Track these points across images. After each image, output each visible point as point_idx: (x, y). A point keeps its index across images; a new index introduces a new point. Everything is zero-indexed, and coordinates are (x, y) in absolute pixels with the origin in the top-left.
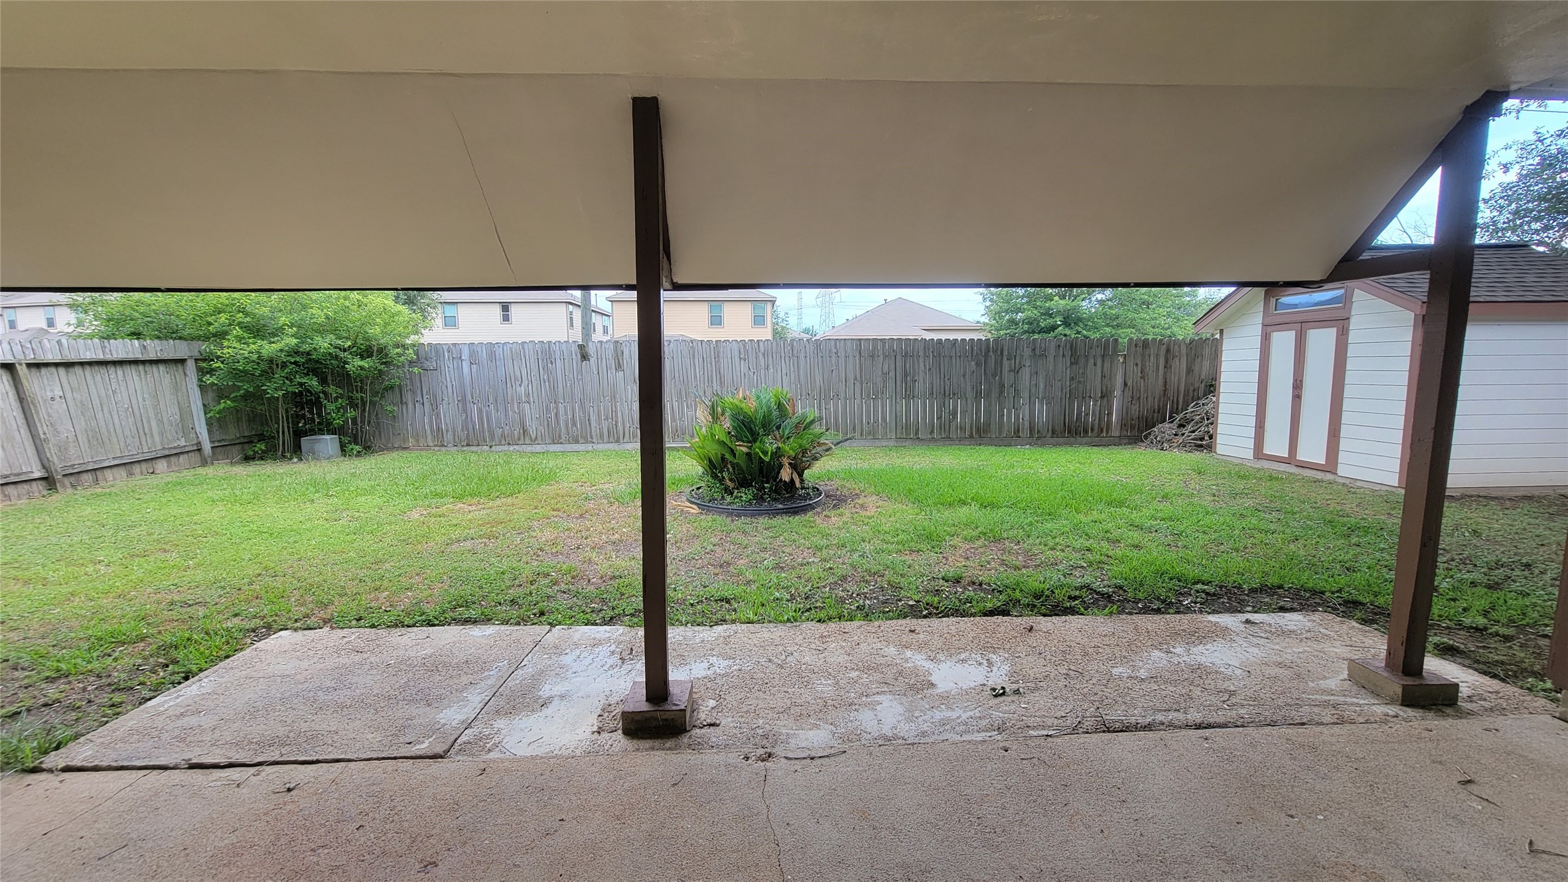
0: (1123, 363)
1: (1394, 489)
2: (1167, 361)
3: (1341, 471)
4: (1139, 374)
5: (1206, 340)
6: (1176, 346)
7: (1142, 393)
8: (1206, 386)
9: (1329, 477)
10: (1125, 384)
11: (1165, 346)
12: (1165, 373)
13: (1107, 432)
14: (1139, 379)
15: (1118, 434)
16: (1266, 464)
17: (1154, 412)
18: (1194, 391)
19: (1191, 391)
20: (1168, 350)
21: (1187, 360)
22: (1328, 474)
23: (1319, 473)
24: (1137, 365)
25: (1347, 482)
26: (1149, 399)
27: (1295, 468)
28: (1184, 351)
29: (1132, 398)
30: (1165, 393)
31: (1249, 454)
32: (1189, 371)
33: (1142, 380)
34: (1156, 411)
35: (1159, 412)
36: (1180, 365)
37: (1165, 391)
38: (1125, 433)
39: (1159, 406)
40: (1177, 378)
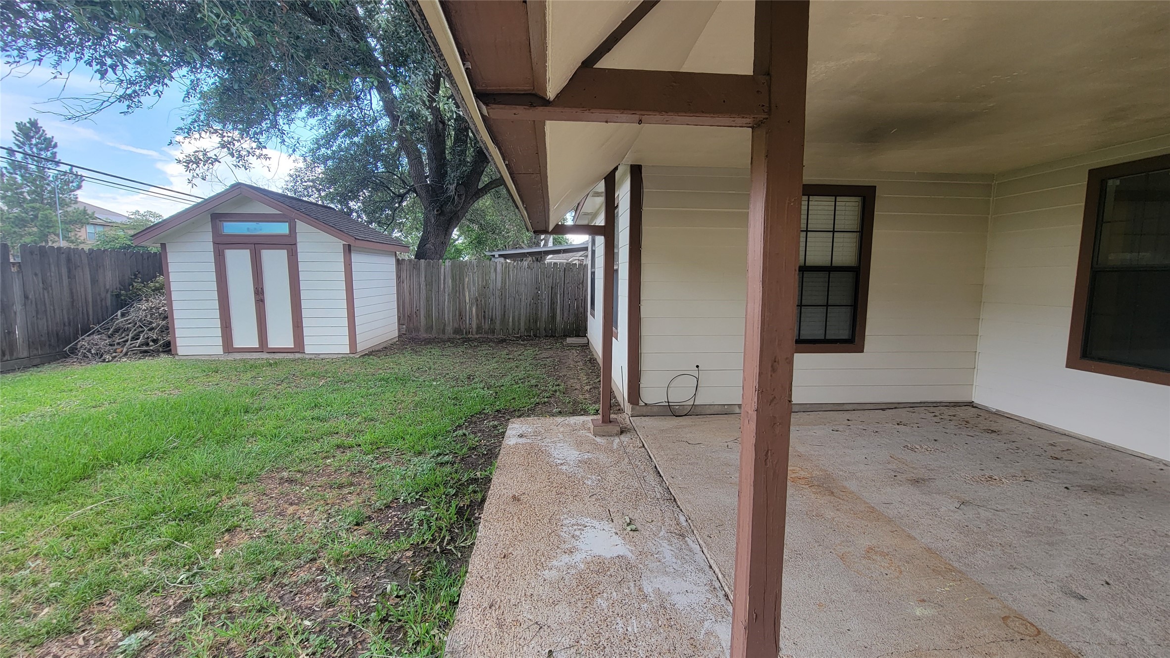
0: (18, 272)
1: (346, 356)
2: (69, 271)
3: (308, 350)
4: (41, 285)
5: (104, 251)
6: (76, 256)
7: (48, 306)
8: (112, 295)
9: (298, 356)
10: (26, 297)
11: (64, 255)
12: (70, 283)
13: (11, 354)
14: (41, 291)
15: (25, 354)
16: (238, 356)
17: (64, 325)
18: (101, 301)
19: (99, 301)
20: (69, 260)
21: (90, 271)
22: (296, 354)
23: (289, 354)
24: (36, 275)
25: (313, 357)
26: (57, 312)
27: (267, 354)
28: (85, 261)
29: (37, 313)
30: (73, 305)
31: (220, 350)
32: (94, 281)
33: (45, 292)
34: (67, 324)
35: (69, 324)
36: (84, 276)
37: (73, 302)
38: (35, 352)
39: (68, 318)
40: (82, 289)
